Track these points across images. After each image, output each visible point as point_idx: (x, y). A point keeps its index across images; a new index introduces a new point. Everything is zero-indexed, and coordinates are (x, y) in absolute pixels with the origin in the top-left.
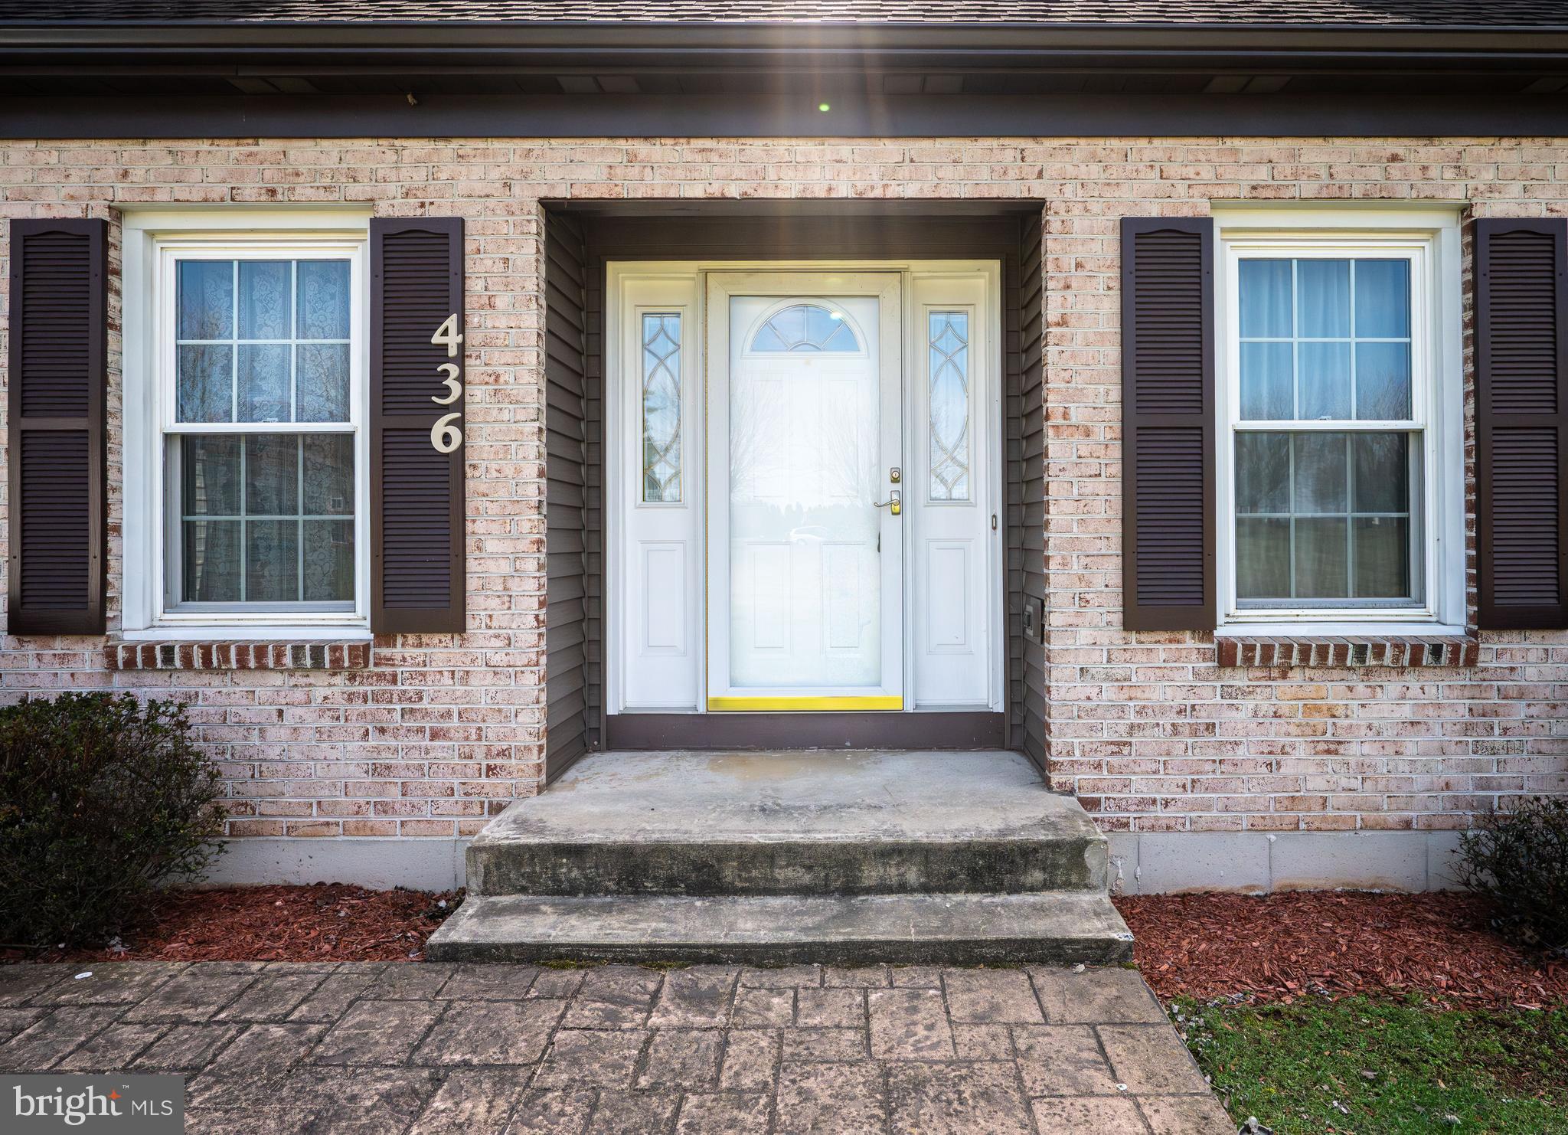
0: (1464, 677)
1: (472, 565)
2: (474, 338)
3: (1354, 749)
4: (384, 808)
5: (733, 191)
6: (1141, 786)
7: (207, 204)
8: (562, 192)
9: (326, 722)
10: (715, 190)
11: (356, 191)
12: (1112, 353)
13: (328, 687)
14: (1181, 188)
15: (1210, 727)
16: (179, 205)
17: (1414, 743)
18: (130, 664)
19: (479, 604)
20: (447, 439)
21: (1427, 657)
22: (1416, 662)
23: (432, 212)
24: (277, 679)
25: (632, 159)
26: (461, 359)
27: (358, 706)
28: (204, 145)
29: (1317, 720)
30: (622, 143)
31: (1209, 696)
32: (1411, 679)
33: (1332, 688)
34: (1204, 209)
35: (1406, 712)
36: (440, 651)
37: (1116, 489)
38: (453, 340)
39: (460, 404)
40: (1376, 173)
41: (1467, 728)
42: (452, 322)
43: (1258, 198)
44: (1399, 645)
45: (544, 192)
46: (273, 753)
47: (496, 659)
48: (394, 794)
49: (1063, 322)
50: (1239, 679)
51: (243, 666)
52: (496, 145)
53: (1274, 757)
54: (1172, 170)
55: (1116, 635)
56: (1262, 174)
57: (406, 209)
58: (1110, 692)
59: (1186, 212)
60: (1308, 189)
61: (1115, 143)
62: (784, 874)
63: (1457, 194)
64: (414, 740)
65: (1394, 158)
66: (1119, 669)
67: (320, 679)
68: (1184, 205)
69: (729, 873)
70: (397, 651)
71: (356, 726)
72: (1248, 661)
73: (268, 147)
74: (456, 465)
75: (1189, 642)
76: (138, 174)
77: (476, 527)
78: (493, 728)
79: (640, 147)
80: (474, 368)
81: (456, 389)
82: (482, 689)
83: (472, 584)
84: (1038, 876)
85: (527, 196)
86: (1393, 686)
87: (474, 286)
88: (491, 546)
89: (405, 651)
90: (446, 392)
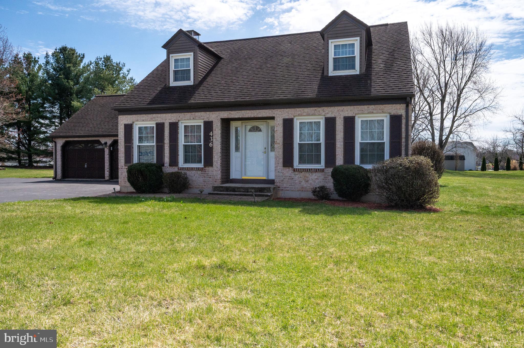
0: (323, 173)
1: (213, 159)
2: (214, 134)
3: (310, 181)
4: (205, 186)
5: (241, 117)
6: (285, 185)
7: (187, 120)
8: (223, 117)
9: (199, 176)
10: (239, 117)
11: (202, 118)
12: (282, 134)
13: (199, 172)
14: (290, 114)
15: (293, 179)
16: (185, 120)
17: (317, 181)
18: (180, 169)
19: (214, 163)
20: (211, 145)
21: (318, 171)
22: (316, 171)
23: (210, 120)
24: (194, 171)
25: (230, 113)
26: (212, 136)
27: (202, 174)
28: (187, 113)
29: (305, 178)
30: (229, 112)
31: (293, 175)
32: (317, 173)
33: (307, 174)
34: (293, 117)
35: (316, 177)
36: (210, 169)
37: (282, 150)
38: (212, 134)
39: (212, 141)
40: (313, 112)
41: (323, 179)
42: (211, 132)
43: (299, 115)
44: (314, 169)
45: (221, 117)
46: (194, 179)
47: (216, 169)
48: (206, 184)
49: (276, 131)
50: (296, 173)
51: (191, 170)
52: (216, 112)
53: (300, 182)
54: (289, 112)
55: (282, 167)
56: (300, 113)
57: (207, 120)
58: (281, 174)
59: (291, 117)
60: (305, 114)
61: (283, 109)
62: (241, 190)
63: (323, 114)
64: (208, 178)
65: (316, 110)
66: (282, 171)
67: (199, 171)
68: (291, 116)
69: (236, 190)
70: (206, 168)
71: (202, 177)
72: (297, 171)
73: (193, 113)
74: (212, 148)
75: (291, 169)
76: (181, 117)
77: (214, 155)
78: (216, 177)
79: (231, 112)
80: (214, 137)
81: (212, 140)
82: (215, 173)
83: (214, 161)
84: (266, 191)
85: (219, 118)
86: (314, 174)
87: (214, 128)
88: (215, 157)
89: (207, 168)
90: (211, 140)
